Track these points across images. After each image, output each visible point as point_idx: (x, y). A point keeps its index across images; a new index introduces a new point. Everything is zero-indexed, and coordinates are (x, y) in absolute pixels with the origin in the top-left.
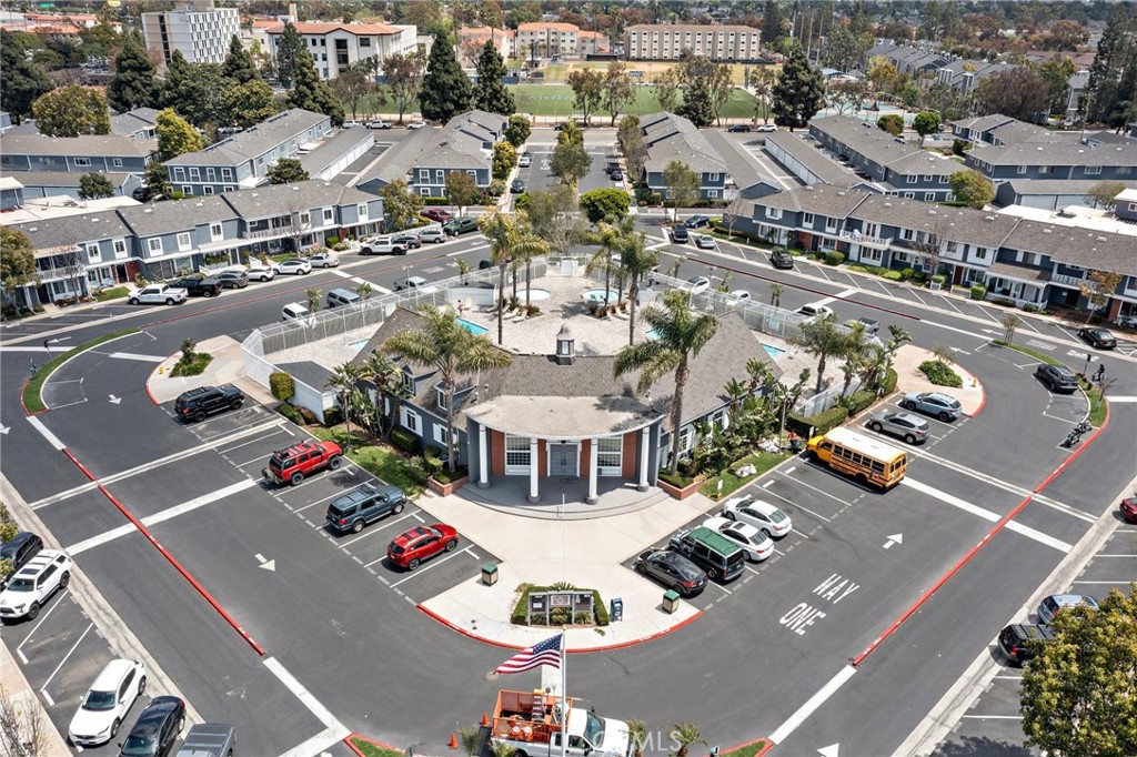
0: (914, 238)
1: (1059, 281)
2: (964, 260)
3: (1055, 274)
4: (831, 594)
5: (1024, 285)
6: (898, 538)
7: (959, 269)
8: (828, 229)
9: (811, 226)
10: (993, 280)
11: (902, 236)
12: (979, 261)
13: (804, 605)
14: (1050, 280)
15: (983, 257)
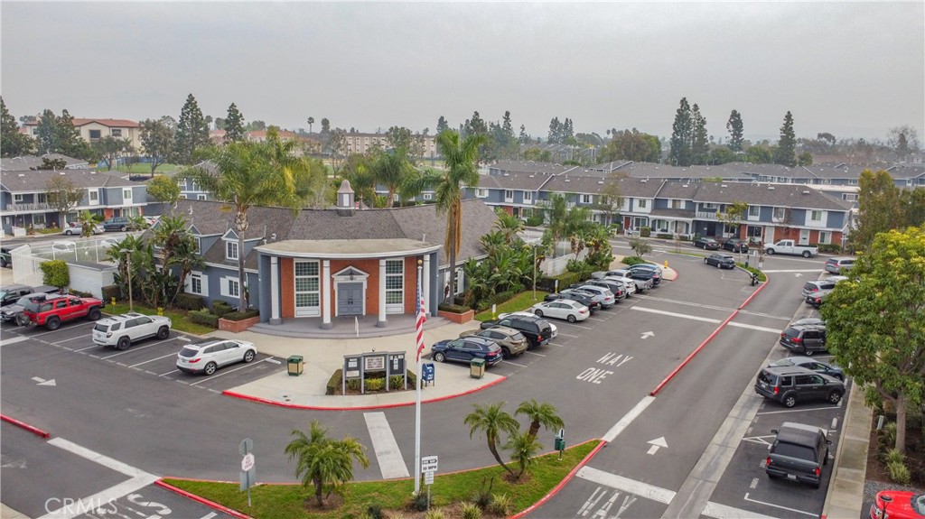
0: (591, 202)
1: (701, 216)
2: (631, 210)
3: (697, 213)
4: (612, 362)
5: (677, 222)
6: (651, 333)
7: (628, 219)
8: (525, 201)
9: (511, 200)
10: (654, 221)
11: (582, 201)
12: (642, 210)
13: (593, 369)
14: (694, 216)
15: (644, 207)
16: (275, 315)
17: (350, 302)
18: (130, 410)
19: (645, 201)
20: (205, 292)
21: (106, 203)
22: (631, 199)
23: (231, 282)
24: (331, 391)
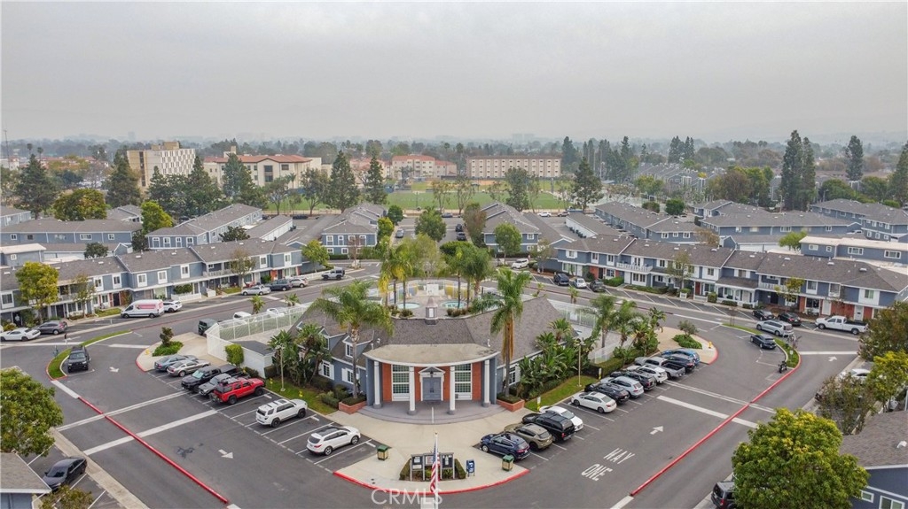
0: (666, 266)
1: (763, 286)
2: (700, 277)
3: (760, 283)
4: (616, 459)
5: (742, 291)
6: (661, 429)
7: (698, 284)
8: (609, 263)
9: (597, 261)
10: (721, 289)
11: (658, 265)
12: (710, 277)
13: (598, 465)
14: (757, 286)
15: (712, 274)
16: (377, 402)
17: (432, 391)
18: (276, 484)
19: (713, 270)
20: (332, 376)
21: (272, 266)
22: (701, 268)
23: (349, 372)
24: (403, 477)
